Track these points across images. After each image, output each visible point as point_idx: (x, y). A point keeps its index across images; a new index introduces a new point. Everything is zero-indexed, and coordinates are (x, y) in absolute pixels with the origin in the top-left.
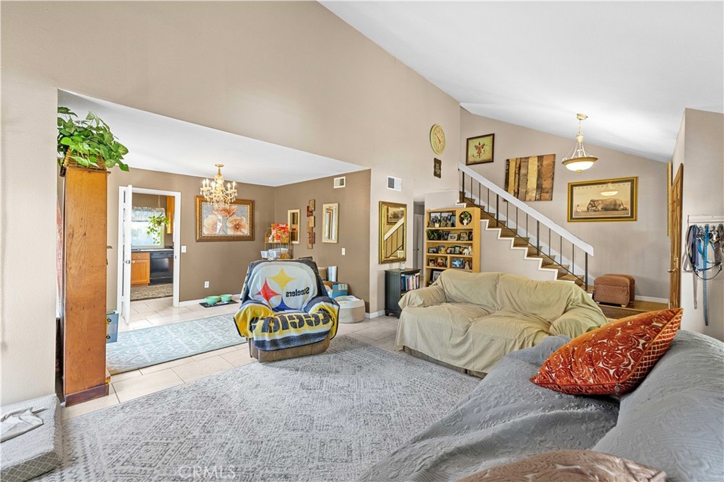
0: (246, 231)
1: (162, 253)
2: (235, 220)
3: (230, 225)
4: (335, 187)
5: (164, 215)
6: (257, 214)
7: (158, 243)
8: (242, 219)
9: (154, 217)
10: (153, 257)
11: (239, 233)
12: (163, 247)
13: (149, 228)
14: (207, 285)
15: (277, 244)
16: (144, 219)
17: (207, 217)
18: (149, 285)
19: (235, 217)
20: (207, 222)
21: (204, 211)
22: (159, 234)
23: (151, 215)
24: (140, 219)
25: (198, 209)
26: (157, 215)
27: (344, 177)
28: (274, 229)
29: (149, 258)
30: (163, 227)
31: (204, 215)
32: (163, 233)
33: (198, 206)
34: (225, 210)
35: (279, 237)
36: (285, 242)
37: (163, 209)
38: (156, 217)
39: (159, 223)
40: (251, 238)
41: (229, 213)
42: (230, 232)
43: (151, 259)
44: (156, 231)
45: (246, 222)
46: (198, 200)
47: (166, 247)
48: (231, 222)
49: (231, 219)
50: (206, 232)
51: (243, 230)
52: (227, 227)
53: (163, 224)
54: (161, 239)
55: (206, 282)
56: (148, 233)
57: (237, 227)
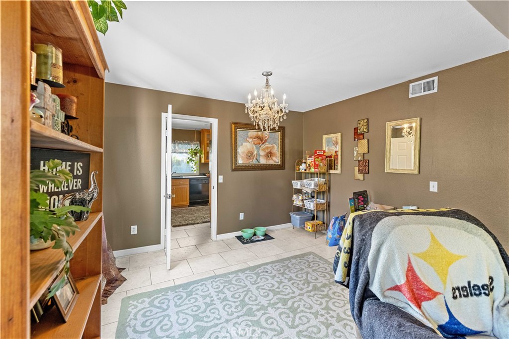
0: (276, 160)
1: (197, 179)
2: (267, 148)
3: (262, 153)
4: (411, 96)
5: (199, 147)
6: (287, 141)
7: (195, 171)
8: (273, 147)
9: (192, 149)
10: (192, 183)
11: (271, 162)
12: (198, 174)
13: (189, 158)
14: (242, 216)
15: (314, 173)
16: (184, 151)
17: (242, 145)
18: (189, 206)
19: (267, 145)
20: (241, 150)
21: (239, 138)
22: (196, 163)
23: (189, 147)
24: (182, 151)
25: (233, 136)
26: (194, 147)
27: (436, 79)
28: (310, 157)
29: (188, 183)
30: (198, 157)
31: (239, 143)
32: (198, 162)
33: (233, 133)
34: (258, 137)
35: (316, 166)
36: (323, 171)
37: (198, 142)
38: (193, 149)
39: (196, 154)
40: (281, 167)
41: (262, 141)
42: (263, 161)
43: (190, 184)
44: (194, 161)
45: (277, 150)
46: (233, 126)
47: (200, 175)
48: (264, 150)
49: (263, 146)
50: (240, 161)
51: (274, 158)
52: (260, 155)
53: (198, 155)
54: (197, 167)
55: (241, 214)
56: (188, 162)
57: (270, 155)
